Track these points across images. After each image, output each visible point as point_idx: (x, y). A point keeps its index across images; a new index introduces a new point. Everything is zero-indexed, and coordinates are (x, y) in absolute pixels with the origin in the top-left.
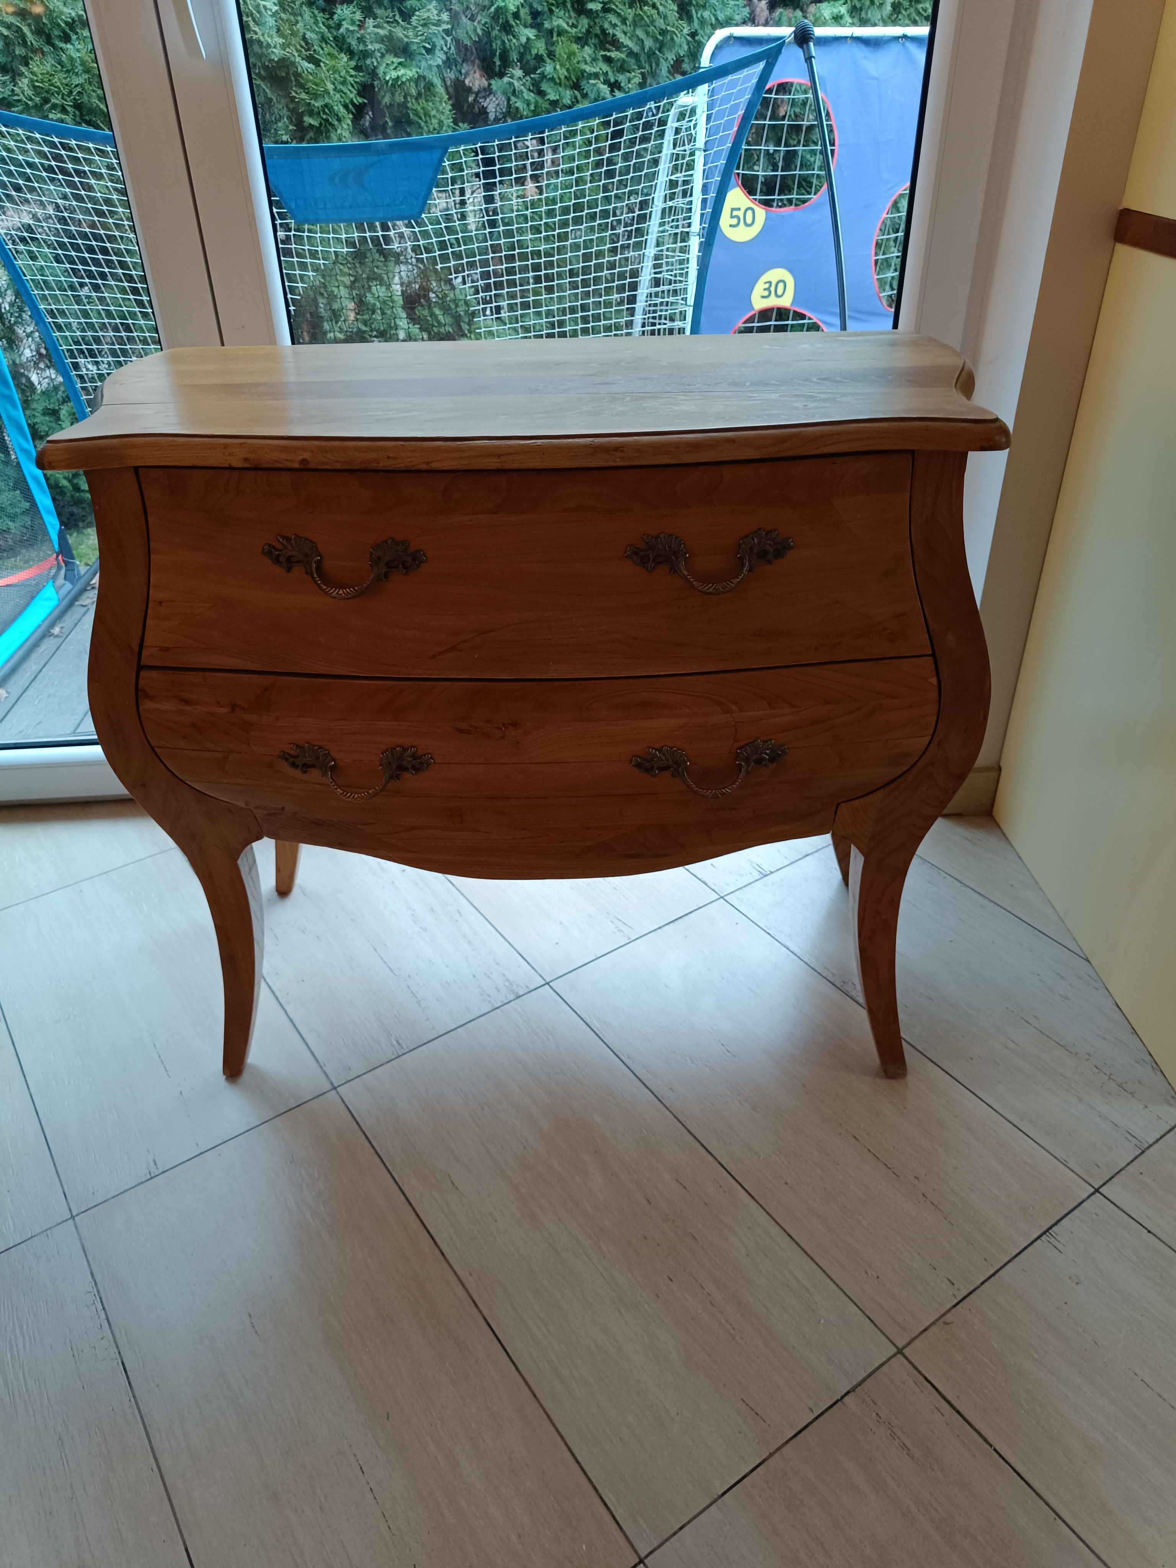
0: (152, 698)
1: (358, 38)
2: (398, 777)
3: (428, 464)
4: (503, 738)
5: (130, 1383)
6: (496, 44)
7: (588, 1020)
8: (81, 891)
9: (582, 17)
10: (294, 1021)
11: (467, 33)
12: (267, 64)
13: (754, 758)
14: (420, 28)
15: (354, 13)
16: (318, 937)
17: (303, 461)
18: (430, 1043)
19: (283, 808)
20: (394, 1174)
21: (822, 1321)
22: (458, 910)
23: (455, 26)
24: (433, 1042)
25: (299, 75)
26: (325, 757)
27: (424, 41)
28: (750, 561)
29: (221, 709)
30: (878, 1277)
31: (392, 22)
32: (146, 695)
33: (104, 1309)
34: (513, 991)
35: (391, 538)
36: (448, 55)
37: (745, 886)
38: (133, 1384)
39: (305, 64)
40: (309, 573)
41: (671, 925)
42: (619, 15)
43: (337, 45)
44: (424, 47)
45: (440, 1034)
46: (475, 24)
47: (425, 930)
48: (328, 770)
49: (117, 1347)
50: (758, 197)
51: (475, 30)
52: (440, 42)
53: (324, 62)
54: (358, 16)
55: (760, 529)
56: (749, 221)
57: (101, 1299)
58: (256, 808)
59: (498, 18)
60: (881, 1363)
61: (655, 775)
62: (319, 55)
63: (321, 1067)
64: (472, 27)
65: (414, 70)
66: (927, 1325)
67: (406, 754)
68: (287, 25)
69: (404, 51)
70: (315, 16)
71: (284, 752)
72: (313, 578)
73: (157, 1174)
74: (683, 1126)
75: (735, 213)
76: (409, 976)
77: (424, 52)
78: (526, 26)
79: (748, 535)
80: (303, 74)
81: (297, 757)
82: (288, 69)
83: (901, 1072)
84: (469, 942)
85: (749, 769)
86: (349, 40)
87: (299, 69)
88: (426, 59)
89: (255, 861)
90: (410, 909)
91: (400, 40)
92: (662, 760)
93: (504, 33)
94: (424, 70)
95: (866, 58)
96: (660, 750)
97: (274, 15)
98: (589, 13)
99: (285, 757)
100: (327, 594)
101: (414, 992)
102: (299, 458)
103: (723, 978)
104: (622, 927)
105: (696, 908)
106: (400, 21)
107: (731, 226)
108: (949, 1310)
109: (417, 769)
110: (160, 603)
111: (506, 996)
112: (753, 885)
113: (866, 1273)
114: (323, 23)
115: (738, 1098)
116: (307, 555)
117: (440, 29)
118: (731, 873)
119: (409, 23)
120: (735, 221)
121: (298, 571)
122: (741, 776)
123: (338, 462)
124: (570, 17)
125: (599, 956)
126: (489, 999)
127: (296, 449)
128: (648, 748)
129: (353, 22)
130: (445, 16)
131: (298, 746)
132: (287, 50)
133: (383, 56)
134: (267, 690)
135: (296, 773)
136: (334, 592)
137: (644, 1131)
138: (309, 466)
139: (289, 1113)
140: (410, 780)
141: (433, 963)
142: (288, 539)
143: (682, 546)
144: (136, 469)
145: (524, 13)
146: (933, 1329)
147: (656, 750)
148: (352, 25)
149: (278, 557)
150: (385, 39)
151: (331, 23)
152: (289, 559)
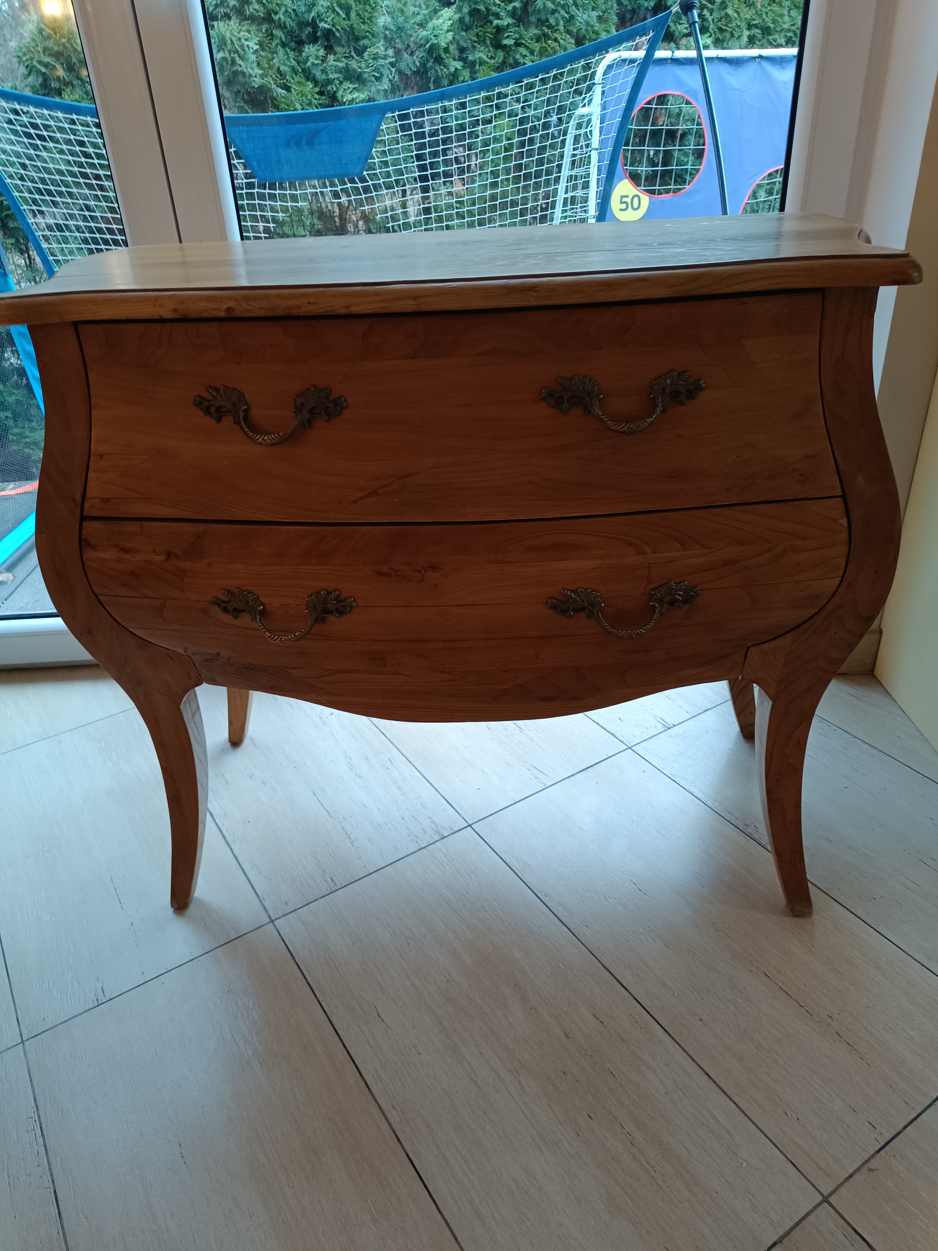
0: (94, 548)
1: (322, 70)
2: (323, 620)
3: (347, 308)
4: (422, 580)
5: (59, 1214)
6: (431, 73)
7: (508, 860)
8: (60, 742)
9: (499, 50)
10: (239, 859)
11: (408, 65)
12: (249, 90)
13: (668, 599)
14: (371, 61)
15: (318, 50)
16: (264, 782)
17: (229, 309)
18: (361, 881)
19: (218, 654)
20: (323, 1005)
21: (744, 1165)
22: (389, 759)
23: (399, 60)
24: (363, 879)
25: (275, 99)
26: (254, 602)
27: (374, 71)
28: (662, 402)
29: (157, 557)
30: (798, 1119)
31: (348, 57)
32: (89, 545)
33: (43, 1135)
34: (438, 833)
35: (314, 385)
36: (393, 82)
37: (650, 738)
38: (62, 1215)
39: (280, 90)
40: (237, 422)
41: (584, 772)
42: (527, 48)
43: (304, 76)
44: (374, 76)
45: (371, 872)
46: (414, 57)
47: (360, 777)
48: (257, 614)
49: (51, 1175)
50: (642, 188)
51: (414, 63)
52: (386, 72)
53: (294, 89)
54: (322, 52)
55: (672, 370)
56: (636, 205)
57: (41, 1124)
58: (194, 654)
59: (432, 53)
60: (807, 1211)
61: (571, 617)
62: (290, 83)
63: (261, 901)
64: (412, 61)
65: (366, 93)
66: (851, 1171)
67: (330, 597)
68: (265, 60)
69: (357, 78)
70: (288, 54)
71: (216, 598)
72: (241, 427)
73: (104, 1001)
74: (599, 961)
75: (624, 200)
76: (344, 818)
77: (373, 79)
78: (454, 60)
79: (661, 376)
80: (278, 98)
81: (228, 602)
82: (266, 94)
83: (808, 911)
84: (399, 788)
85: (663, 610)
86: (314, 72)
87: (275, 94)
88: (375, 85)
89: (198, 707)
90: (347, 757)
91: (354, 70)
92: (577, 601)
93: (437, 64)
94: (373, 94)
95: (729, 74)
96: (575, 592)
97: (256, 52)
98: (504, 47)
99: (217, 602)
100: (254, 441)
101: (348, 833)
102: (225, 307)
103: (633, 821)
104: (538, 774)
105: (606, 757)
106: (355, 56)
107: (621, 210)
108: (873, 1156)
109: (341, 612)
110: (101, 456)
111: (431, 837)
112: (657, 736)
113: (786, 1114)
114: (294, 59)
115: (651, 934)
116: (234, 404)
117: (387, 62)
118: (637, 726)
119: (362, 58)
120: (624, 206)
121: (228, 421)
122: (655, 616)
123: (262, 309)
124: (489, 51)
125: (517, 801)
126: (416, 839)
127: (222, 299)
128: (564, 589)
129: (317, 58)
130: (391, 52)
131: (229, 591)
132: (266, 79)
133: (341, 83)
134: (199, 537)
135: (227, 618)
136: (260, 438)
137: (561, 966)
138: (235, 314)
139: (229, 944)
140: (335, 624)
141: (366, 807)
142: (217, 390)
143: (596, 387)
144: (76, 324)
145: (452, 48)
146: (857, 1176)
147: (571, 591)
148: (316, 60)
149: (208, 407)
150: (343, 70)
151: (300, 59)
152: (219, 409)
